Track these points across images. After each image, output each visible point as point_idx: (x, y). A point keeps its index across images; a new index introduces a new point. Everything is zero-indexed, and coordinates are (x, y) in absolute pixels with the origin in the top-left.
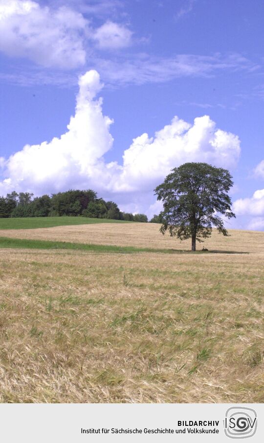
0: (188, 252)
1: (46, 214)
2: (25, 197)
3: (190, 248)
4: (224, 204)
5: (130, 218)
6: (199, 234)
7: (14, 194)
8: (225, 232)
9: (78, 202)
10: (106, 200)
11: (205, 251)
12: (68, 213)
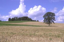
0: (48, 26)
1: (20, 20)
2: (17, 18)
5: (33, 21)
6: (50, 23)
7: (15, 17)
8: (54, 23)
9: (25, 18)
10: (30, 18)
11: (51, 26)
12: (24, 20)
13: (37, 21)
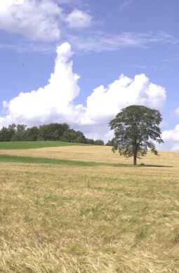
0: (131, 165)
1: (35, 139)
2: (21, 127)
3: (132, 163)
4: (156, 133)
5: (92, 142)
6: (139, 153)
7: (14, 125)
8: (156, 153)
9: (57, 131)
10: (76, 130)
11: (142, 165)
12: (50, 138)
13: (107, 145)
